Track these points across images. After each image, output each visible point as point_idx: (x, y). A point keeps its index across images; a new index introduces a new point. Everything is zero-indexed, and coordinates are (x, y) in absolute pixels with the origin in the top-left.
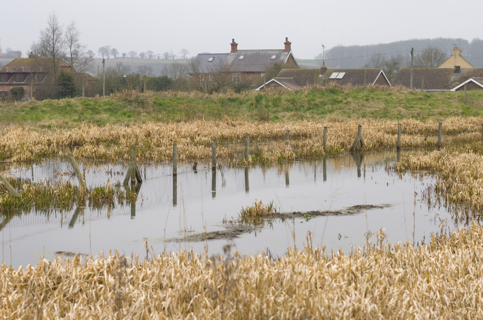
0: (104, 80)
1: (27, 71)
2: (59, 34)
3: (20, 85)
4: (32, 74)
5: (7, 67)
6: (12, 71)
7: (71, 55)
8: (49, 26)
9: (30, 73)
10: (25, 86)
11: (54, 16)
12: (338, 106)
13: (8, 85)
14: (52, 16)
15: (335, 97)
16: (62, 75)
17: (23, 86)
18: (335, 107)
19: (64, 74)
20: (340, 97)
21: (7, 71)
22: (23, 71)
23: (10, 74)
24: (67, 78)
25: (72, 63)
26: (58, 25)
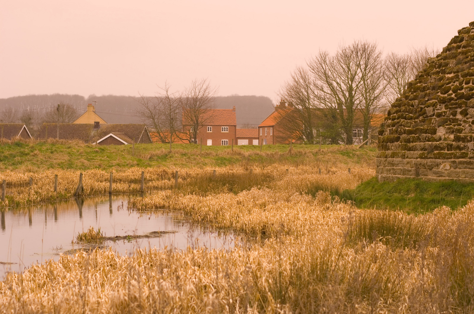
12: (26, 157)
15: (22, 150)
18: (24, 158)
20: (26, 150)
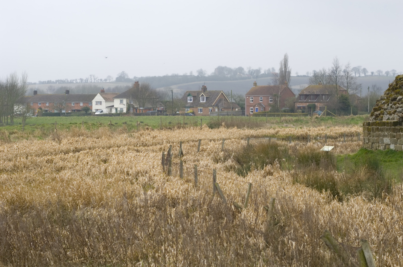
0: (369, 100)
1: (318, 94)
2: (340, 71)
3: (313, 102)
4: (321, 95)
5: (304, 91)
6: (307, 94)
7: (347, 84)
8: (334, 66)
9: (319, 95)
10: (317, 103)
11: (337, 59)
13: (306, 102)
14: (336, 59)
16: (342, 96)
17: (315, 103)
19: (343, 96)
21: (305, 94)
22: (315, 93)
23: (306, 96)
24: (345, 98)
25: (348, 89)
26: (339, 65)
